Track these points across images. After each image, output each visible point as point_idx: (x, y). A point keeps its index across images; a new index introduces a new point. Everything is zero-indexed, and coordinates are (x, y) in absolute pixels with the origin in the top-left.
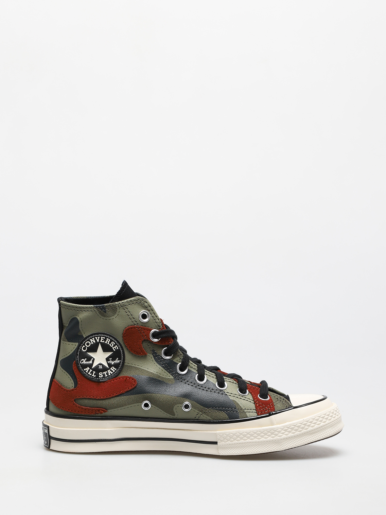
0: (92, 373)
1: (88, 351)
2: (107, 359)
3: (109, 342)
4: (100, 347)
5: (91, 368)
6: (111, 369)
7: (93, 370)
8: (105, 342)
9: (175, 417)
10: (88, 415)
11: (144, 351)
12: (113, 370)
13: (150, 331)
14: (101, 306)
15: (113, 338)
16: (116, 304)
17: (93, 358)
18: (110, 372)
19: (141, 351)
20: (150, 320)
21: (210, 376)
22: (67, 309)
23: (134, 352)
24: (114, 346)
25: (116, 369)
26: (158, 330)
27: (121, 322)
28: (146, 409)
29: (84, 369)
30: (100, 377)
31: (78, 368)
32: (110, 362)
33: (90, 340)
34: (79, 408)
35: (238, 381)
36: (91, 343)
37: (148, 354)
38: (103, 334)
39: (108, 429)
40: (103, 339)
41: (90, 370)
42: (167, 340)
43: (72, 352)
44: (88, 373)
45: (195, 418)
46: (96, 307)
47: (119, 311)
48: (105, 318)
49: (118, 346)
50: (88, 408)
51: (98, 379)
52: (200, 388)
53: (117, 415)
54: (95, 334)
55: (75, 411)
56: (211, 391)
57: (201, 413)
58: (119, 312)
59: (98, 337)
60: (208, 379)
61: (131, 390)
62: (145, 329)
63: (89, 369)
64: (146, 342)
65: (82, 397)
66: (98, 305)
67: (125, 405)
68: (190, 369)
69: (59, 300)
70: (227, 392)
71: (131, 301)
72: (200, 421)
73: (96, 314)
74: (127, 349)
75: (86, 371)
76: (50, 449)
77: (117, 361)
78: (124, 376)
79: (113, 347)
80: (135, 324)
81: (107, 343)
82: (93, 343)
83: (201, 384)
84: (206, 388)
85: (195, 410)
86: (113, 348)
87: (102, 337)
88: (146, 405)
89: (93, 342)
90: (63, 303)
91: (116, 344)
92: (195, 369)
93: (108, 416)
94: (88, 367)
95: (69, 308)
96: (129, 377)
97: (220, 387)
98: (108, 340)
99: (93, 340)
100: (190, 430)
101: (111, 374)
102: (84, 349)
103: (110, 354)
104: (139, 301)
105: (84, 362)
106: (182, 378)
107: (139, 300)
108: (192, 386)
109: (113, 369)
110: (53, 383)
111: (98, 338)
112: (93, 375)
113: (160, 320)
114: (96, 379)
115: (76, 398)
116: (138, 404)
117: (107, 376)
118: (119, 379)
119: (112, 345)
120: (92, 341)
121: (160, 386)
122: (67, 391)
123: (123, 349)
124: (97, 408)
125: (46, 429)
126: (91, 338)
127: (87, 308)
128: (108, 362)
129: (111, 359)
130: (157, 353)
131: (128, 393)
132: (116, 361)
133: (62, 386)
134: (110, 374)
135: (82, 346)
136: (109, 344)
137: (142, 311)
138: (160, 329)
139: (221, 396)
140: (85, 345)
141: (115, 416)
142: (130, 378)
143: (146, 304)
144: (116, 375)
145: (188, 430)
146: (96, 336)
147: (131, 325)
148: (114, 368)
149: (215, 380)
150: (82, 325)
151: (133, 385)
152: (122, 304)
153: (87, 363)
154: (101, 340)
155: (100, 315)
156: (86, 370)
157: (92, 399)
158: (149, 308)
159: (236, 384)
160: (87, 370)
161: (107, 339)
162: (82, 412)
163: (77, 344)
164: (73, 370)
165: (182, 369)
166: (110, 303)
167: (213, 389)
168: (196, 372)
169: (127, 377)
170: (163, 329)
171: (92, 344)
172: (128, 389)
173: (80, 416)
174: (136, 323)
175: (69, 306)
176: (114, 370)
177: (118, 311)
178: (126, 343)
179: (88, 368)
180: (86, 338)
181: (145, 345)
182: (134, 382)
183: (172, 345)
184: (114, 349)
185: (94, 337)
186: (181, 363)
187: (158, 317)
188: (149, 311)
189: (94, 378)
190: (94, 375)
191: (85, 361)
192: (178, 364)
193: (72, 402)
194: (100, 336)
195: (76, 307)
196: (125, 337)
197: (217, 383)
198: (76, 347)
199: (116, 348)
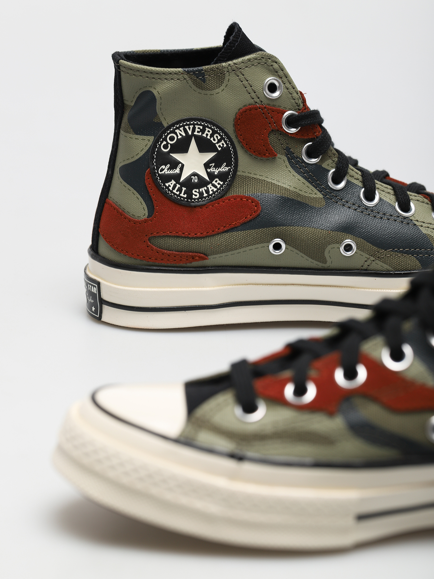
0: (180, 190)
1: (171, 151)
2: (207, 166)
3: (209, 134)
4: (193, 145)
5: (178, 182)
6: (214, 182)
7: (182, 184)
8: (202, 134)
9: (326, 266)
10: (173, 265)
11: (272, 150)
12: (216, 184)
13: (283, 114)
14: (196, 71)
15: (218, 127)
16: (223, 66)
17: (180, 163)
18: (212, 189)
19: (266, 150)
20: (282, 95)
21: (383, 191)
22: (134, 75)
23: (254, 152)
24: (219, 141)
25: (222, 183)
26: (296, 112)
27: (231, 99)
28: (278, 253)
29: (166, 184)
30: (194, 197)
31: (155, 181)
32: (211, 169)
33: (176, 131)
34: (158, 252)
35: (430, 199)
36: (177, 136)
37: (279, 155)
38: (199, 120)
39: (208, 289)
40: (199, 130)
41: (177, 185)
42: (312, 129)
43: (143, 152)
44: (173, 191)
45: (362, 266)
46: (188, 72)
47: (229, 79)
48: (204, 92)
49: (226, 142)
50: (174, 252)
51: (191, 200)
52: (369, 215)
53: (224, 265)
54: (184, 121)
55: (150, 258)
56: (389, 219)
57: (372, 258)
58: (228, 81)
59: (190, 126)
60: (381, 197)
61: (250, 221)
62: (273, 112)
63: (175, 183)
64: (275, 134)
65: (163, 234)
66: (191, 69)
67: (241, 247)
68: (350, 179)
69: (117, 57)
70: (415, 219)
71: (249, 60)
72: (370, 272)
73: (188, 85)
74: (242, 147)
75: (169, 188)
76: (102, 320)
77: (224, 169)
78: (236, 196)
79: (217, 143)
80: (256, 103)
81: (205, 136)
82: (181, 137)
83: (371, 207)
84: (378, 213)
85: (362, 254)
86: (217, 145)
87: (197, 127)
88: (277, 247)
89: (181, 135)
90: (126, 65)
91: (222, 138)
92: (358, 179)
93: (208, 267)
94: (173, 180)
95: (138, 73)
96: (246, 197)
97: (402, 210)
98: (209, 131)
99: (181, 130)
100: (352, 287)
101: (214, 193)
102: (166, 147)
103: (210, 155)
104: (264, 60)
105: (165, 170)
106: (336, 197)
107: (263, 58)
108: (355, 210)
109: (217, 182)
110: (106, 205)
111: (189, 128)
112: (182, 195)
113: (299, 93)
114: (187, 201)
115: (153, 235)
116: (262, 245)
117: (207, 195)
118: (229, 200)
119: (214, 140)
120: (180, 133)
121: (301, 212)
122: (135, 222)
123: (234, 147)
124: (190, 252)
125: (96, 287)
126: (178, 128)
127: (170, 74)
128: (209, 170)
129: (213, 164)
130: (293, 153)
131: (246, 225)
132: (222, 168)
133: (124, 213)
134: (212, 192)
135: (162, 142)
136: (209, 138)
137: (268, 77)
138: (299, 110)
139: (407, 227)
140: (166, 141)
141: (221, 265)
142: (248, 198)
143: (276, 66)
144: (222, 194)
145: (347, 287)
146: (187, 125)
147: (249, 104)
148: (219, 182)
149: (393, 198)
150: (161, 105)
151: (255, 212)
152: (234, 67)
153: (171, 172)
154: (196, 131)
155: (194, 87)
156: (169, 186)
157: (182, 237)
158: (281, 73)
159: (428, 204)
160: (171, 185)
161: (207, 129)
162: (162, 260)
163: (152, 138)
164: (146, 185)
165: (336, 180)
166: (212, 64)
167: (391, 216)
168: (360, 184)
169: (242, 198)
170: (305, 110)
171: (179, 138)
172: (246, 218)
173: (159, 266)
174: (258, 100)
175: (138, 70)
176: (219, 184)
177: (227, 78)
178: (241, 135)
179: (173, 182)
180: (169, 127)
181: (273, 139)
182: (256, 206)
183: (321, 139)
184: (220, 146)
185: (184, 126)
186: (334, 170)
187: (296, 88)
188: (281, 78)
189: (184, 199)
190: (184, 194)
191: (168, 169)
192: (329, 171)
193: (145, 242)
194: (194, 124)
195: (151, 73)
196: (238, 125)
197: (397, 203)
198: (150, 144)
199: (222, 146)
